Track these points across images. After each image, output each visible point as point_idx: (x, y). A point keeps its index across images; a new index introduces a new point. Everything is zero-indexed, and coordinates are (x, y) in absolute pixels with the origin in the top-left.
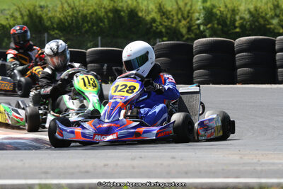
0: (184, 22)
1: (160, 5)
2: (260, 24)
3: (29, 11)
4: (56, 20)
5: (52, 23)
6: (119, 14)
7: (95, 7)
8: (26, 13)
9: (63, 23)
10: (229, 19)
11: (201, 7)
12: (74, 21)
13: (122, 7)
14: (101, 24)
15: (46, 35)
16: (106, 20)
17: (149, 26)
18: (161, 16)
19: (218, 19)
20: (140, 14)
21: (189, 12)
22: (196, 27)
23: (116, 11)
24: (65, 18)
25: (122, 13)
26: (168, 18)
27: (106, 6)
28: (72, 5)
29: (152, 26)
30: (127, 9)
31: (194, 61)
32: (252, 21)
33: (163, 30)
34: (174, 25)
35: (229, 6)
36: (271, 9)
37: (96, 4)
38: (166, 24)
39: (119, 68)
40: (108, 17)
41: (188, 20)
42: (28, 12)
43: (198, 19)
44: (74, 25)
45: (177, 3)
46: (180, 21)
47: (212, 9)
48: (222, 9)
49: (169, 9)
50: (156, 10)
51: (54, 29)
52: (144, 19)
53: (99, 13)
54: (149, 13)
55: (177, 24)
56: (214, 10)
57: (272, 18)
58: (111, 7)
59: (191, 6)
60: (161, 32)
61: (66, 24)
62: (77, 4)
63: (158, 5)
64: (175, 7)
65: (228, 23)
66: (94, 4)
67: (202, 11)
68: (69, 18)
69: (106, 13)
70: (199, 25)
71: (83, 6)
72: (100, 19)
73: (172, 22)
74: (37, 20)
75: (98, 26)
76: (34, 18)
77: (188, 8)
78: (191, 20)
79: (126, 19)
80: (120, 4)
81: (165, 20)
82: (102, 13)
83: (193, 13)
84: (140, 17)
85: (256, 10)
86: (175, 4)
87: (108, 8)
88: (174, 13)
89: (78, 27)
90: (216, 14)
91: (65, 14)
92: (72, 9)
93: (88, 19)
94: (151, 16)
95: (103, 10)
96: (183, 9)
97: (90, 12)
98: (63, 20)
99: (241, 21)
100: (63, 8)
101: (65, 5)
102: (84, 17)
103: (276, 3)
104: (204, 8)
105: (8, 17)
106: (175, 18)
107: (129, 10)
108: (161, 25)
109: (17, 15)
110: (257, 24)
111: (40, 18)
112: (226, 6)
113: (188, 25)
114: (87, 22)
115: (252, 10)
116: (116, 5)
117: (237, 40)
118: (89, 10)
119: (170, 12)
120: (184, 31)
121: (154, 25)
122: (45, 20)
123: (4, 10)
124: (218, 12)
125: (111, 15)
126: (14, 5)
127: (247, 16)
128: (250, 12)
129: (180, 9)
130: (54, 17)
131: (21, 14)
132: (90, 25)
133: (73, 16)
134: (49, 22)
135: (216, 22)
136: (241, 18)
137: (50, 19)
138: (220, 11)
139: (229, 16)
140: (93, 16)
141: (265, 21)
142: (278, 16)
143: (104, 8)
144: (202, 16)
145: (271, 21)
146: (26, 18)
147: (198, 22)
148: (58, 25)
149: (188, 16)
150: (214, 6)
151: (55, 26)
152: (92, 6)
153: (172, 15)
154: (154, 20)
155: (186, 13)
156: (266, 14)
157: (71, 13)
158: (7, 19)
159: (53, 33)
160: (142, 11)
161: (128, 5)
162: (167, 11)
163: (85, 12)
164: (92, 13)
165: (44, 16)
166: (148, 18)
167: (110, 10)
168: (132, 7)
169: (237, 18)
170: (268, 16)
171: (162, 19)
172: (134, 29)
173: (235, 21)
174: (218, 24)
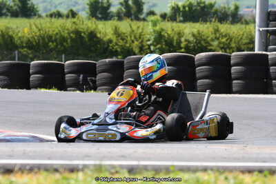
0: (136, 43)
1: (116, 28)
2: (202, 46)
3: (2, 31)
4: (25, 39)
5: (22, 42)
6: (81, 35)
7: (60, 29)
9: (32, 43)
10: (175, 41)
11: (152, 30)
12: (41, 41)
13: (83, 29)
14: (65, 44)
15: (16, 52)
16: (69, 40)
17: (106, 46)
18: (117, 37)
19: (166, 41)
20: (99, 35)
21: (140, 35)
22: (147, 47)
23: (77, 32)
24: (33, 37)
25: (82, 34)
26: (123, 39)
27: (69, 28)
28: (40, 26)
29: (109, 46)
30: (87, 31)
32: (196, 42)
33: (119, 50)
34: (128, 45)
35: (176, 29)
36: (212, 33)
37: (60, 26)
38: (121, 44)
39: (93, 78)
40: (71, 37)
41: (140, 41)
43: (149, 40)
44: (41, 43)
45: (131, 27)
46: (133, 42)
47: (161, 32)
48: (169, 32)
49: (124, 31)
50: (112, 32)
51: (23, 47)
52: (102, 40)
53: (63, 33)
54: (106, 35)
55: (130, 46)
56: (163, 33)
57: (213, 40)
58: (73, 28)
59: (143, 29)
60: (116, 51)
61: (34, 43)
62: (44, 26)
63: (114, 28)
64: (129, 29)
65: (175, 44)
66: (58, 26)
67: (153, 33)
68: (36, 38)
69: (69, 34)
70: (149, 46)
71: (49, 28)
72: (64, 39)
73: (126, 42)
74: (9, 39)
75: (62, 45)
76: (6, 37)
77: (140, 31)
78: (142, 41)
79: (87, 39)
80: (81, 26)
81: (121, 41)
82: (65, 34)
83: (145, 35)
84: (98, 38)
85: (199, 33)
86: (129, 27)
87: (71, 30)
88: (128, 34)
89: (46, 45)
90: (164, 36)
91: (33, 34)
92: (39, 30)
93: (53, 39)
94: (107, 38)
95: (66, 31)
96: (135, 32)
97: (54, 33)
98: (31, 40)
99: (186, 43)
100: (31, 29)
101: (34, 27)
102: (50, 37)
103: (216, 28)
104: (154, 31)
106: (129, 39)
107: (89, 31)
108: (117, 44)
110: (199, 45)
111: (11, 38)
112: (173, 30)
113: (140, 45)
114: (53, 42)
115: (196, 33)
116: (77, 27)
117: (197, 55)
118: (54, 31)
119: (124, 34)
120: (137, 51)
121: (111, 45)
122: (16, 39)
124: (166, 35)
125: (73, 36)
127: (191, 39)
128: (194, 35)
129: (133, 31)
130: (23, 37)
132: (55, 44)
133: (40, 36)
134: (19, 41)
135: (164, 43)
136: (186, 40)
137: (20, 38)
138: (168, 34)
139: (175, 38)
140: (58, 36)
141: (206, 43)
142: (218, 39)
143: (68, 29)
144: (152, 38)
145: (212, 43)
147: (149, 43)
148: (26, 43)
149: (140, 38)
150: (162, 30)
151: (24, 45)
152: (57, 28)
153: (127, 37)
154: (110, 41)
155: (138, 36)
156: (207, 37)
157: (38, 34)
159: (22, 50)
160: (100, 33)
161: (88, 27)
162: (122, 33)
163: (51, 33)
164: (57, 34)
165: (14, 36)
166: (106, 39)
167: (72, 32)
168: (92, 29)
169: (183, 39)
170: (209, 39)
171: (117, 40)
172: (93, 49)
173: (180, 42)
174: (166, 45)
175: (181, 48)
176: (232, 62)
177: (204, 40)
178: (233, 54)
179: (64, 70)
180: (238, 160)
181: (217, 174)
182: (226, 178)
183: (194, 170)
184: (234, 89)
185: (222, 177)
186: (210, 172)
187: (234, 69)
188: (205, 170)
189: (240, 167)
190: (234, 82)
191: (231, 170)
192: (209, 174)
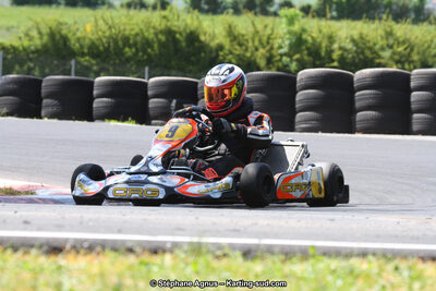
0: (262, 51)
1: (230, 27)
2: (366, 57)
3: (50, 28)
4: (87, 42)
5: (82, 47)
6: (174, 38)
7: (142, 27)
8: (45, 30)
9: (97, 48)
10: (324, 50)
11: (285, 30)
12: (112, 44)
13: (179, 27)
14: (149, 50)
15: (73, 62)
16: (156, 45)
17: (214, 55)
18: (231, 41)
19: (308, 49)
20: (202, 38)
21: (269, 38)
22: (278, 58)
23: (169, 33)
24: (100, 39)
25: (178, 36)
26: (240, 45)
27: (157, 25)
28: (110, 22)
29: (218, 55)
30: (185, 30)
31: (297, 99)
32: (356, 52)
33: (234, 61)
34: (248, 54)
35: (325, 30)
36: (382, 38)
37: (143, 21)
38: (237, 52)
40: (159, 41)
41: (268, 48)
42: (48, 30)
43: (280, 47)
44: (112, 49)
45: (254, 25)
46: (257, 49)
47: (301, 35)
48: (314, 35)
49: (243, 32)
50: (224, 33)
51: (83, 55)
52: (208, 45)
53: (146, 34)
54: (214, 37)
55: (252, 55)
56: (304, 36)
57: (382, 49)
58: (163, 26)
59: (273, 30)
61: (101, 48)
62: (117, 21)
63: (227, 26)
64: (251, 29)
65: (323, 54)
66: (140, 22)
67: (287, 36)
68: (104, 40)
69: (156, 34)
70: (282, 55)
71: (125, 24)
72: (147, 43)
73: (246, 50)
74: (61, 42)
75: (145, 52)
76: (58, 37)
77: (268, 31)
78: (272, 48)
79: (184, 44)
80: (176, 23)
81: (237, 47)
82: (150, 35)
83: (275, 38)
84: (201, 42)
85: (361, 38)
86: (251, 25)
87: (159, 28)
88: (249, 37)
89: (119, 52)
90: (306, 41)
91: (100, 33)
92: (110, 28)
93: (131, 42)
94: (217, 41)
95: (152, 31)
96: (261, 33)
97: (133, 33)
98: (96, 42)
99: (341, 52)
100: (97, 25)
101: (101, 22)
102: (126, 40)
103: (389, 29)
104: (290, 32)
105: (22, 35)
106: (250, 44)
107: (188, 31)
108: (231, 53)
109: (34, 33)
110: (361, 56)
111: (65, 39)
112: (320, 31)
113: (268, 55)
114: (130, 47)
115: (356, 37)
116: (169, 24)
117: (358, 73)
118: (132, 30)
119: (243, 36)
120: (262, 63)
121: (221, 53)
122: (73, 42)
123: (13, 27)
124: (309, 39)
125: (163, 38)
126: (30, 19)
127: (349, 46)
128: (353, 41)
129: (257, 32)
130: (84, 38)
131: (40, 33)
132: (134, 50)
133: (110, 37)
134: (77, 45)
135: (306, 52)
136: (341, 48)
137: (78, 39)
138: (313, 38)
139: (324, 45)
140: (139, 39)
141: (372, 53)
142: (391, 47)
143: (154, 28)
144: (287, 42)
145: (382, 54)
146: (45, 38)
147: (282, 51)
148: (89, 48)
149: (268, 43)
150: (304, 30)
151: (86, 51)
152: (137, 24)
153: (247, 40)
154: (221, 47)
155: (265, 39)
156: (375, 44)
157: (107, 34)
158: (20, 38)
159: (82, 60)
160: (205, 34)
161: (186, 25)
162: (239, 34)
163: (127, 33)
164: (137, 34)
165: (70, 35)
166: (213, 44)
167: (161, 32)
168: (192, 28)
169: (335, 47)
170: (377, 47)
171: (232, 45)
172: (193, 58)
173: (332, 51)
174: (309, 54)
175: (333, 61)
176: (412, 84)
177: (370, 49)
178: (415, 71)
179: (146, 91)
180: (416, 239)
181: (382, 261)
182: (396, 268)
183: (347, 254)
184: (415, 127)
185: (390, 267)
186: (370, 257)
187: (415, 95)
188: (363, 254)
189: (418, 251)
190: (415, 116)
191: (404, 255)
192: (370, 262)
